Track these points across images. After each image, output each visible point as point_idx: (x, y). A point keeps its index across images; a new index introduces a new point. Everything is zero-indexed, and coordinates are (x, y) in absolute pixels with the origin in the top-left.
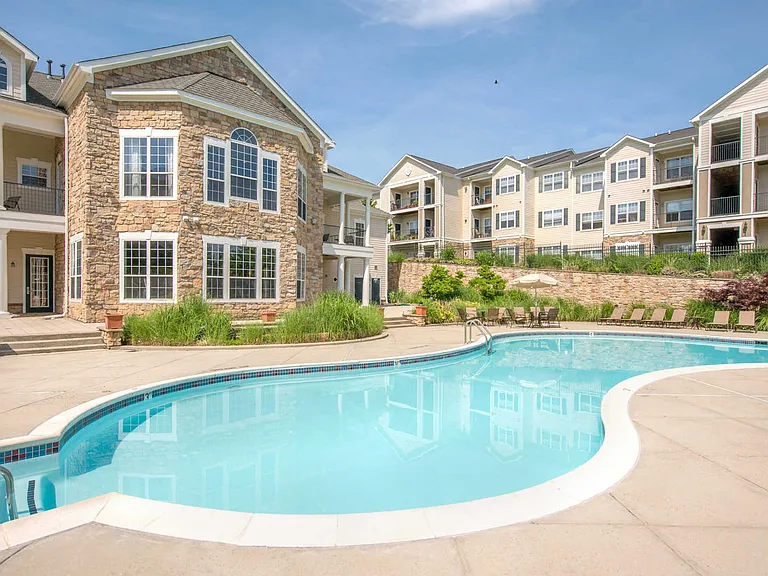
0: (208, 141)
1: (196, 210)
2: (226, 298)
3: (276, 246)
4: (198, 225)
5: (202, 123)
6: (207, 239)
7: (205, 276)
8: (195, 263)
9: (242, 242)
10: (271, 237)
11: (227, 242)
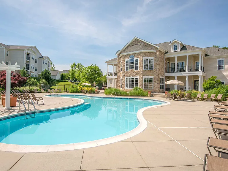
0: (126, 60)
1: (124, 73)
2: (129, 88)
3: (138, 77)
4: (124, 75)
5: (125, 57)
6: (126, 78)
7: (125, 84)
8: (124, 82)
9: (131, 77)
10: (137, 75)
11: (129, 78)
